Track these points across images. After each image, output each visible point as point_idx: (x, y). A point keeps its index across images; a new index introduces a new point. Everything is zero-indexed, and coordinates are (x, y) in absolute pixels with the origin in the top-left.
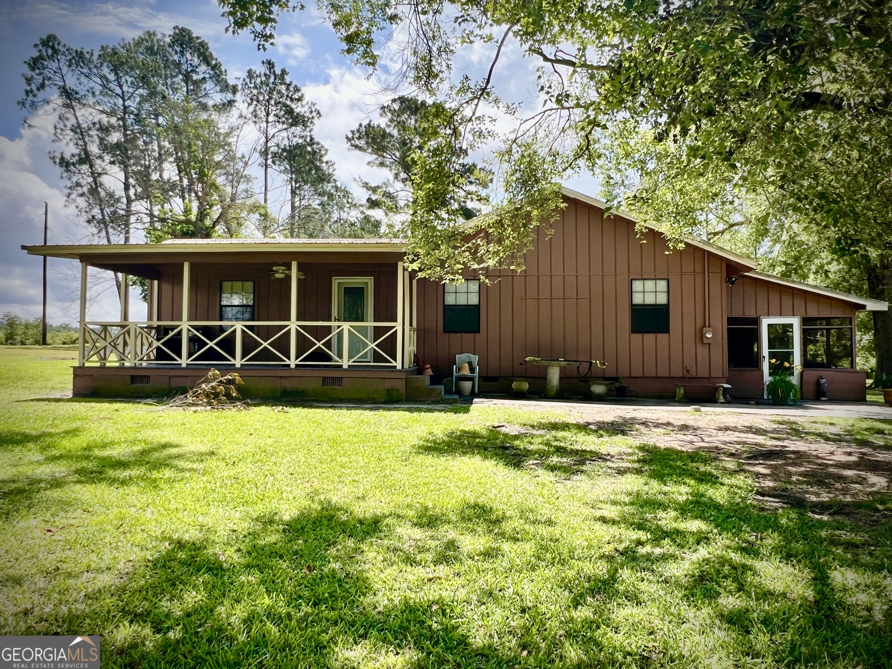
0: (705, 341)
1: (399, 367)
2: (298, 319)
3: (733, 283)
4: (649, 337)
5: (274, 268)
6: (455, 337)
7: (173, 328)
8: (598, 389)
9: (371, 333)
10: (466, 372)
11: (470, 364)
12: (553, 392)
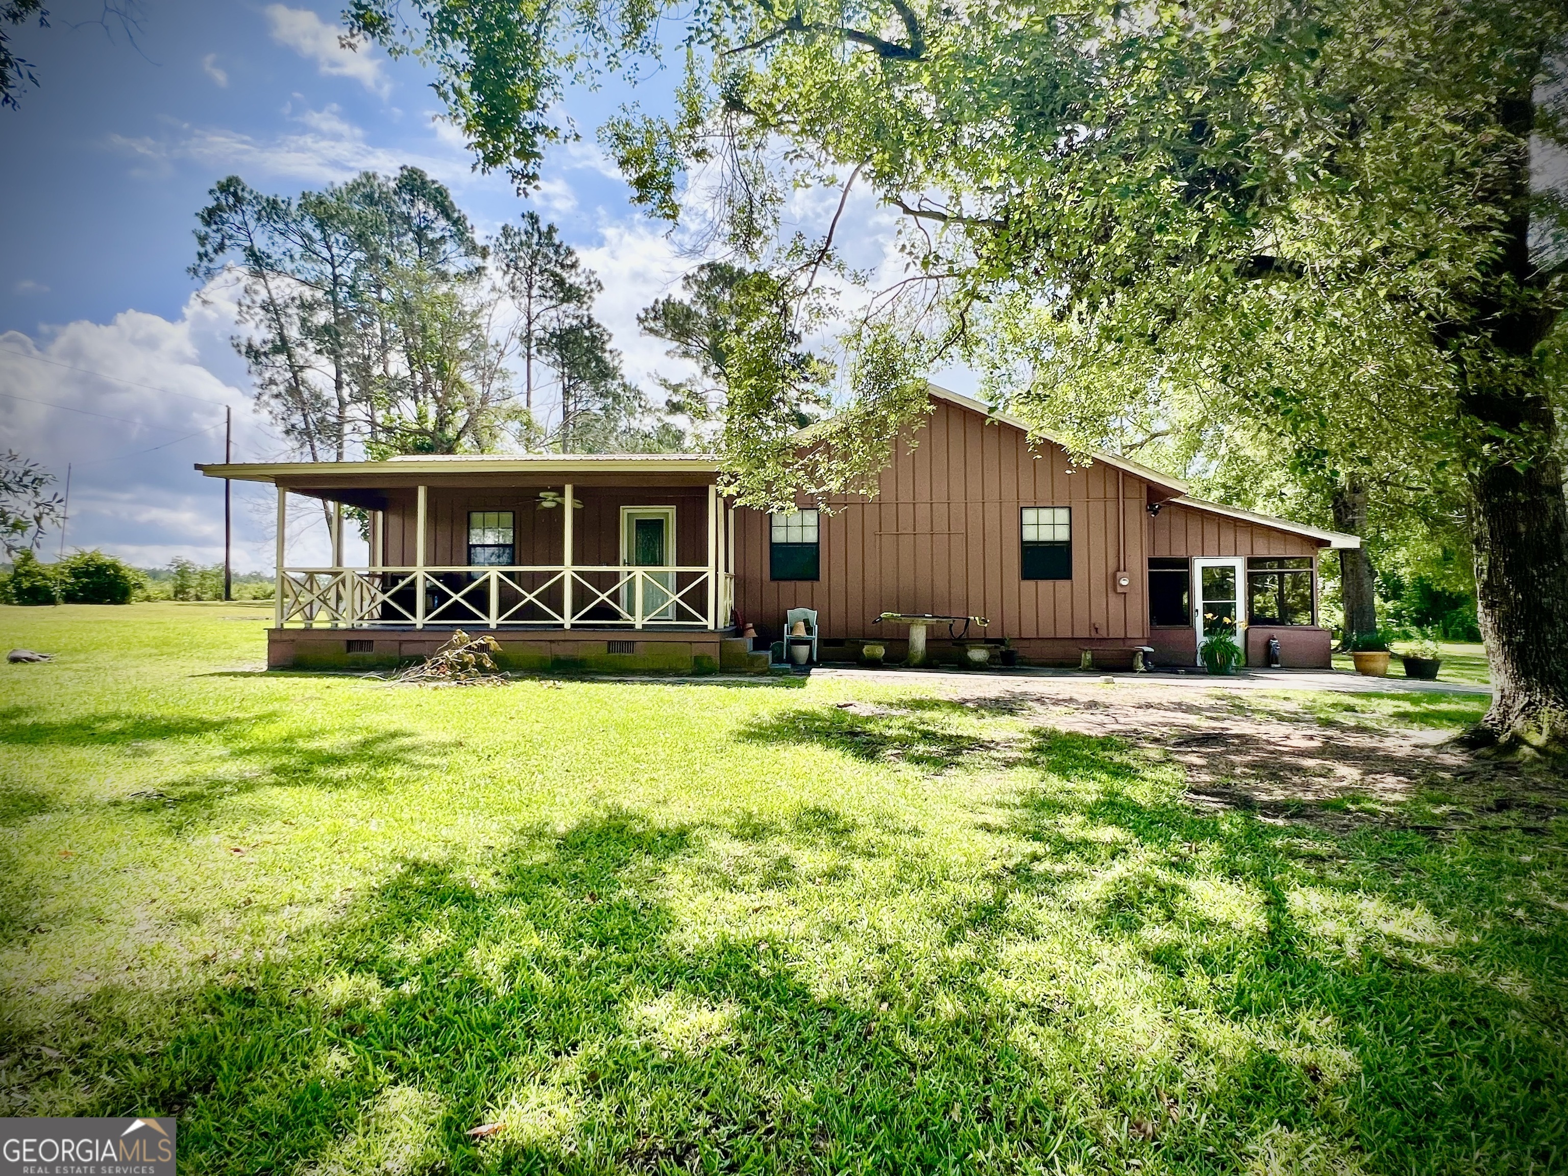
0: (1119, 590)
1: (711, 627)
2: (574, 563)
3: (1156, 512)
4: (1045, 586)
5: (542, 495)
6: (787, 587)
7: (403, 576)
8: (978, 654)
9: (672, 581)
10: (801, 632)
11: (806, 622)
12: (916, 661)
